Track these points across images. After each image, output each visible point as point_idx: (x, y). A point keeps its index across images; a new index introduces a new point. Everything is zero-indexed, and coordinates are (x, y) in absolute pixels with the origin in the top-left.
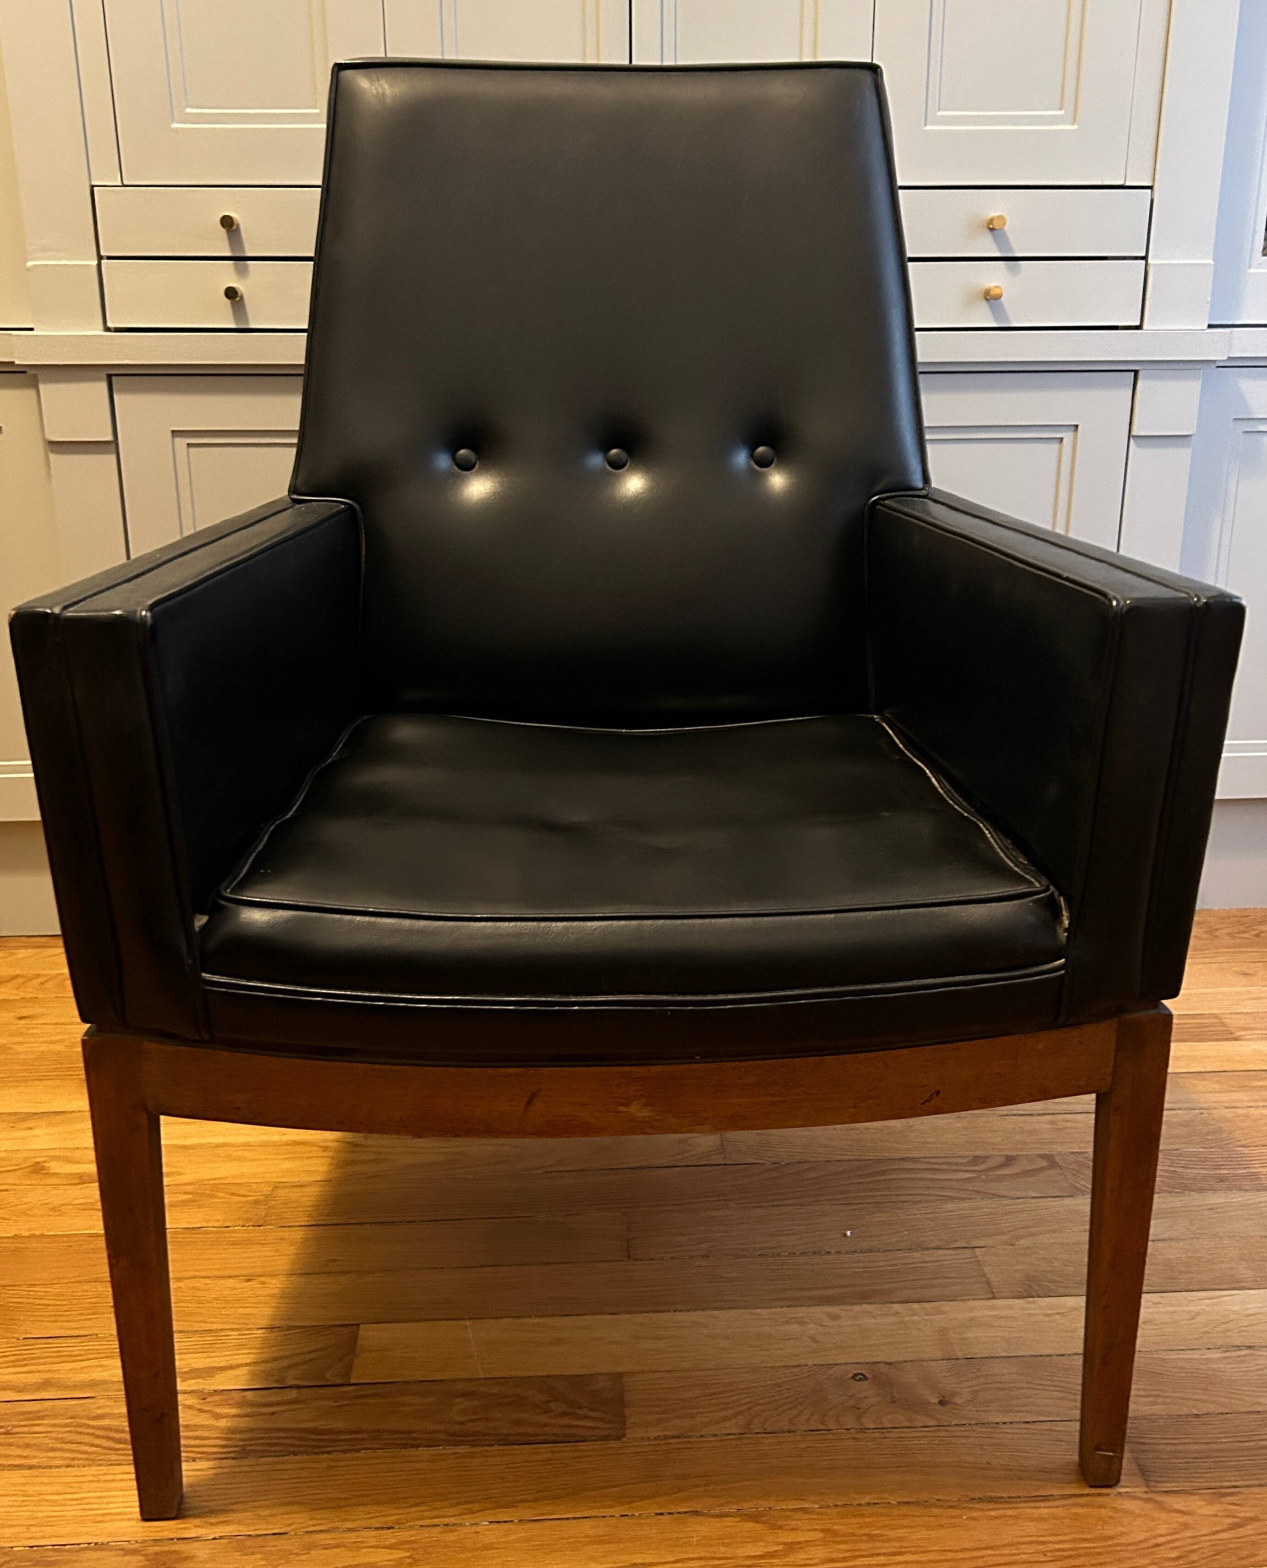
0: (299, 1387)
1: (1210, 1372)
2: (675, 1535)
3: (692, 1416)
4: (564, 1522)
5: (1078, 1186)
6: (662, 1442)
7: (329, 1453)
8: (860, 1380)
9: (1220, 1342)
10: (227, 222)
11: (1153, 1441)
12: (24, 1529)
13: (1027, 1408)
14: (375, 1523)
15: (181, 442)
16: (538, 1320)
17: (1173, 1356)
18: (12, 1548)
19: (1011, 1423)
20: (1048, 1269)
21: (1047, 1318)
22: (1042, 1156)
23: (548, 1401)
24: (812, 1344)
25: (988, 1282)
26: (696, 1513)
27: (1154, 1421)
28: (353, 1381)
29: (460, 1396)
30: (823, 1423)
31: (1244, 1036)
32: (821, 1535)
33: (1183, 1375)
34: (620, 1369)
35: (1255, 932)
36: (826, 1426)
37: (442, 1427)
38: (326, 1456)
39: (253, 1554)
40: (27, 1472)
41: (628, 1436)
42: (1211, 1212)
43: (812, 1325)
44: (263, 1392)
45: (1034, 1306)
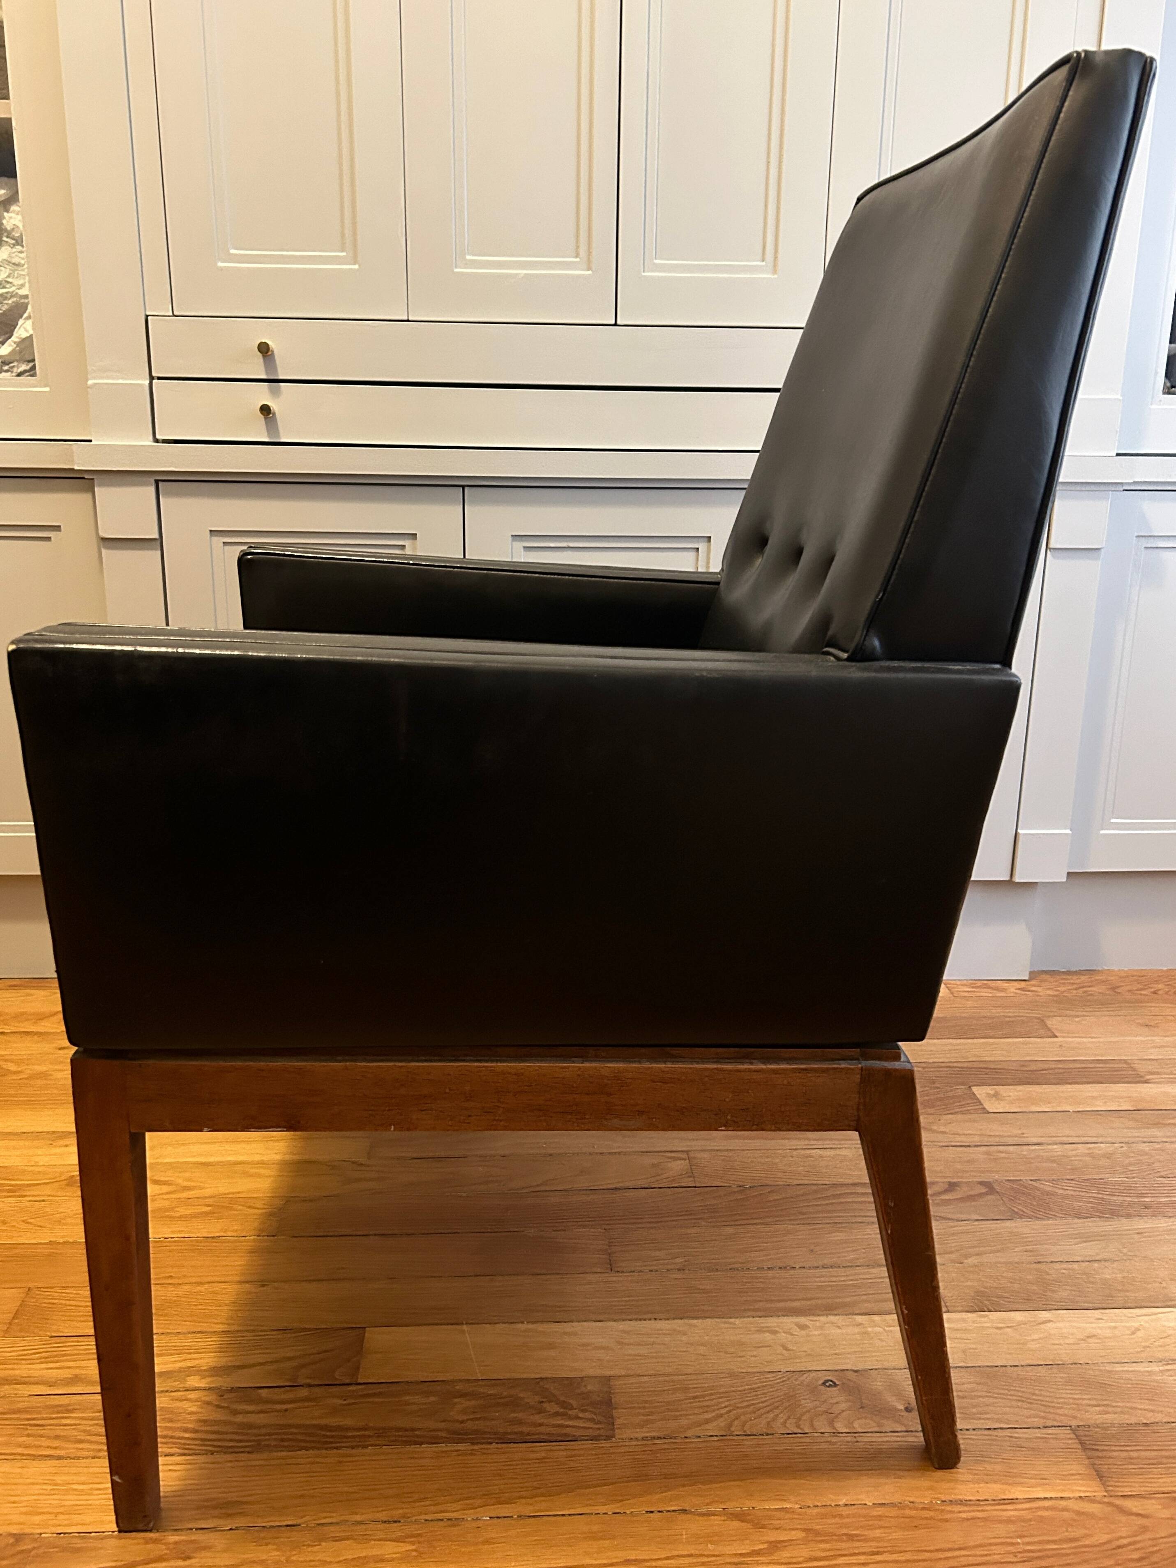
0: (310, 1386)
1: (1155, 1384)
2: (665, 1533)
3: (676, 1418)
4: (559, 1518)
5: (1016, 1210)
6: (649, 1442)
7: (337, 1448)
8: (830, 1386)
9: (1160, 1355)
10: (264, 349)
11: (1106, 1448)
12: (52, 1517)
13: (987, 1416)
14: (383, 1516)
15: (219, 540)
16: (531, 1326)
17: (1118, 1368)
18: (41, 1534)
19: (974, 1429)
20: (995, 1285)
21: (998, 1331)
22: (981, 1183)
23: (541, 1402)
24: (784, 1352)
26: (684, 1511)
27: (1106, 1429)
28: (360, 1381)
29: (460, 1396)
30: (798, 1427)
31: (1152, 1079)
32: (803, 1534)
33: (1129, 1386)
34: (608, 1373)
35: (1152, 990)
36: (801, 1429)
37: (442, 1425)
38: (335, 1451)
39: (267, 1545)
40: (54, 1462)
41: (617, 1436)
42: (1139, 1236)
43: (783, 1334)
44: (277, 1390)
45: (985, 1319)
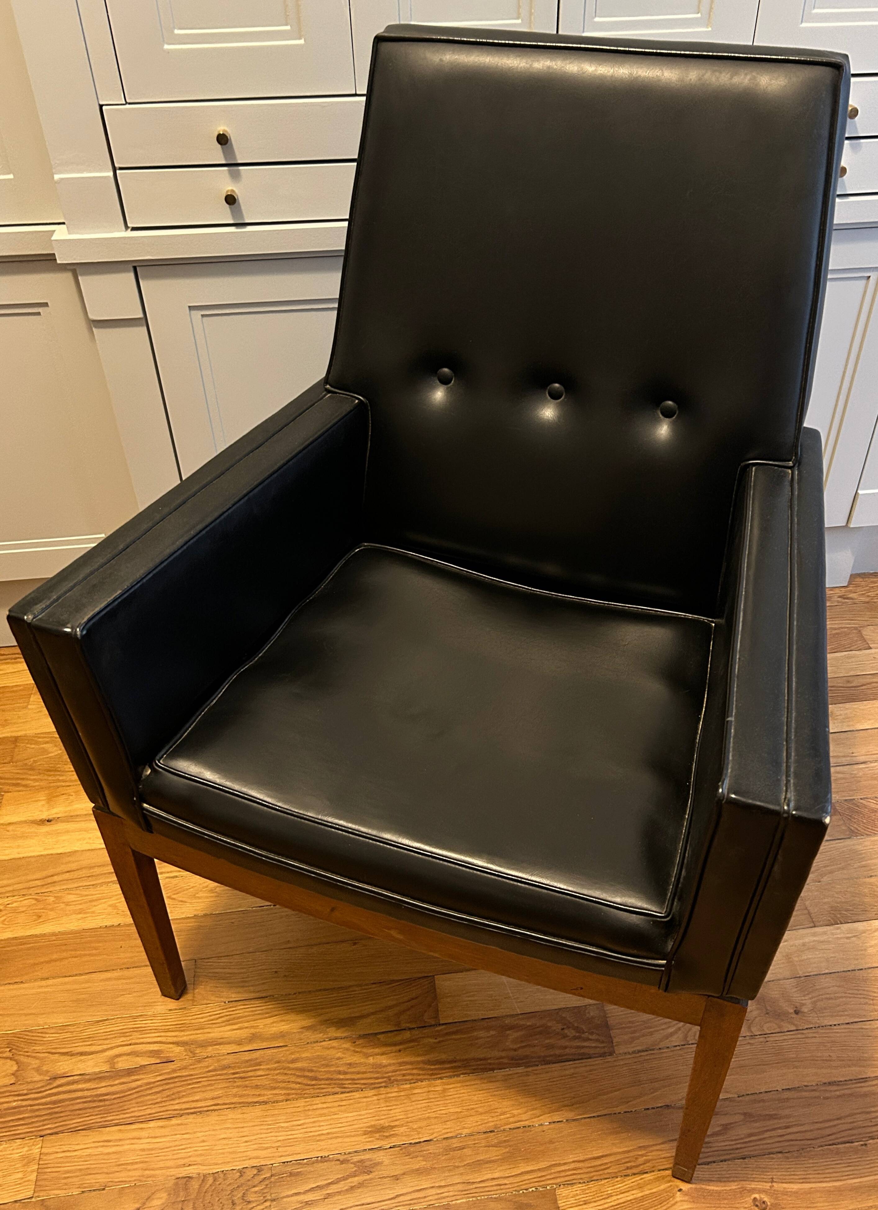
0: (410, 1029)
3: (651, 1034)
4: (592, 1119)
6: (637, 1055)
7: (440, 1078)
10: (223, 141)
12: (274, 1150)
13: (846, 1013)
14: (482, 1129)
15: (197, 314)
18: (271, 1165)
19: (838, 1025)
20: (843, 899)
21: (848, 941)
23: (563, 1029)
25: (809, 913)
28: (441, 1022)
29: (510, 1029)
32: (742, 1117)
37: (503, 1054)
38: (439, 1081)
40: (263, 1107)
41: (617, 1052)
44: (390, 1035)
45: (838, 931)
